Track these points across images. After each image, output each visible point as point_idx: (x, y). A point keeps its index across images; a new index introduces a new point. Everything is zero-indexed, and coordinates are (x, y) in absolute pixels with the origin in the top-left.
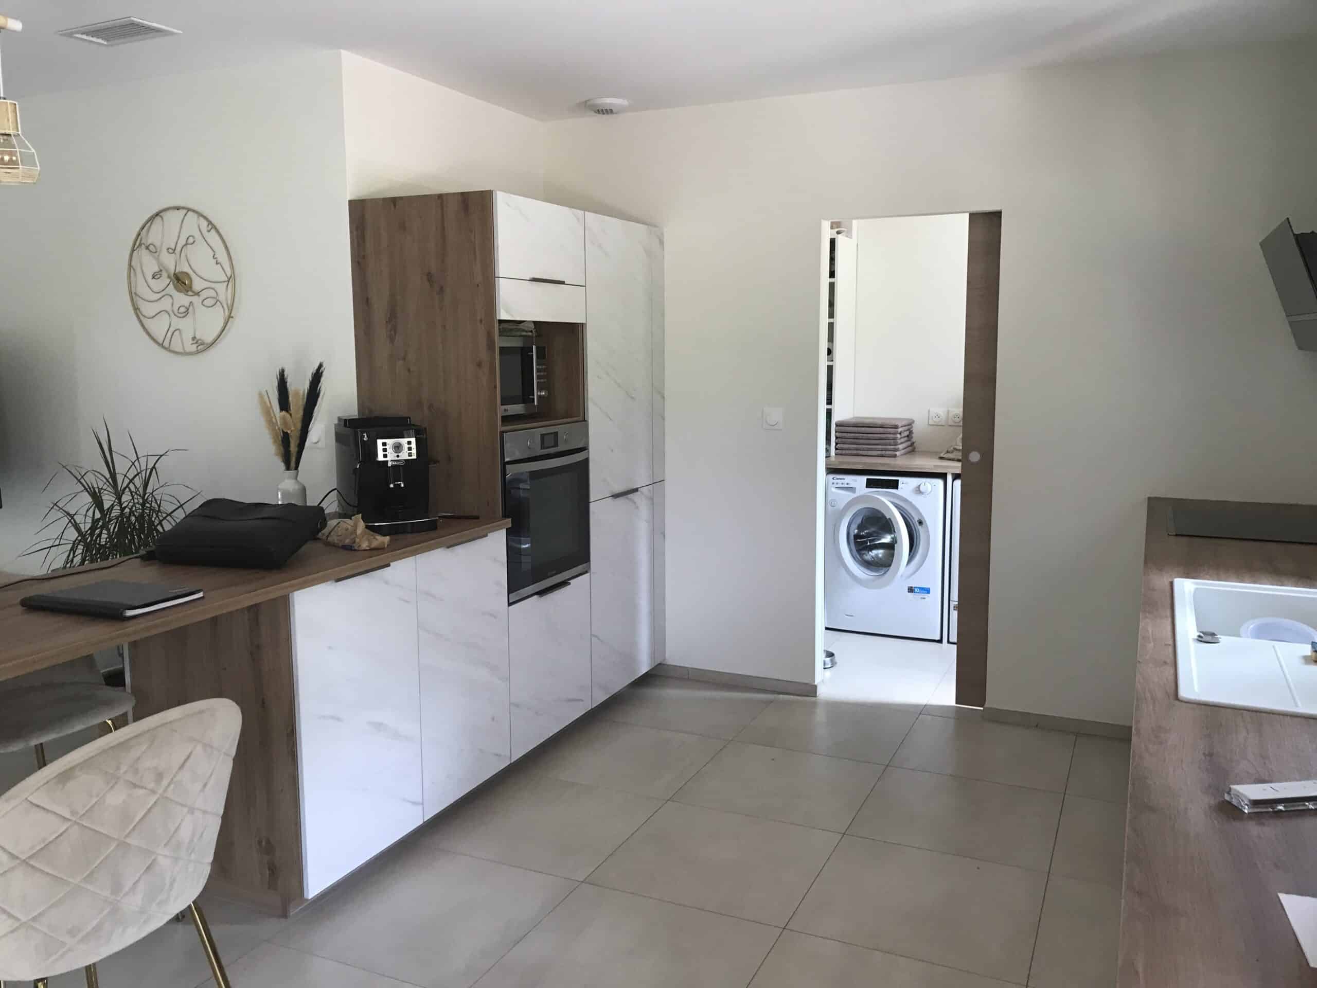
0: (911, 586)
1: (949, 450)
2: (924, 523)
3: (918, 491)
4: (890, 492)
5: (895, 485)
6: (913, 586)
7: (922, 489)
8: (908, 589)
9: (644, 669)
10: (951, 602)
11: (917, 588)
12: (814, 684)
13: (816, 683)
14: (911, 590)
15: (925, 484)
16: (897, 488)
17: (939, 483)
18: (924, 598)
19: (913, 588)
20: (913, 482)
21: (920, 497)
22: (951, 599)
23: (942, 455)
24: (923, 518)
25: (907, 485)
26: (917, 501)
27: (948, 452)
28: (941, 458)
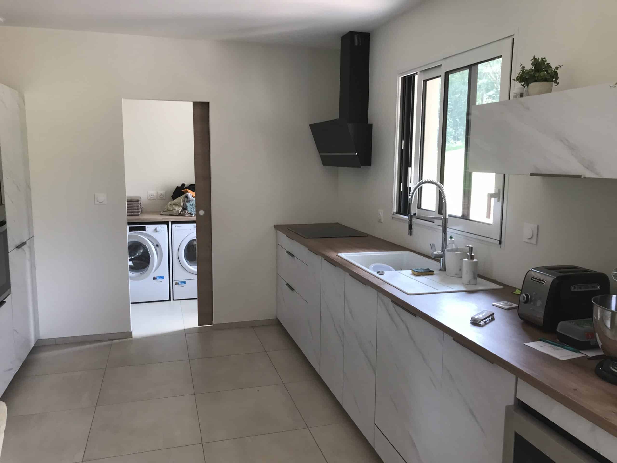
0: (155, 276)
1: (165, 210)
2: (159, 245)
3: (156, 230)
4: (141, 233)
5: (144, 229)
6: (156, 276)
7: (158, 229)
8: (153, 278)
9: (32, 345)
10: (173, 281)
11: (157, 277)
12: (130, 331)
13: (131, 331)
14: (155, 278)
15: (159, 227)
16: (145, 230)
17: (165, 226)
18: (161, 281)
19: (156, 278)
20: (153, 227)
21: (157, 233)
22: (174, 280)
23: (162, 213)
24: (159, 243)
25: (149, 228)
26: (155, 235)
27: (164, 211)
28: (161, 215)
